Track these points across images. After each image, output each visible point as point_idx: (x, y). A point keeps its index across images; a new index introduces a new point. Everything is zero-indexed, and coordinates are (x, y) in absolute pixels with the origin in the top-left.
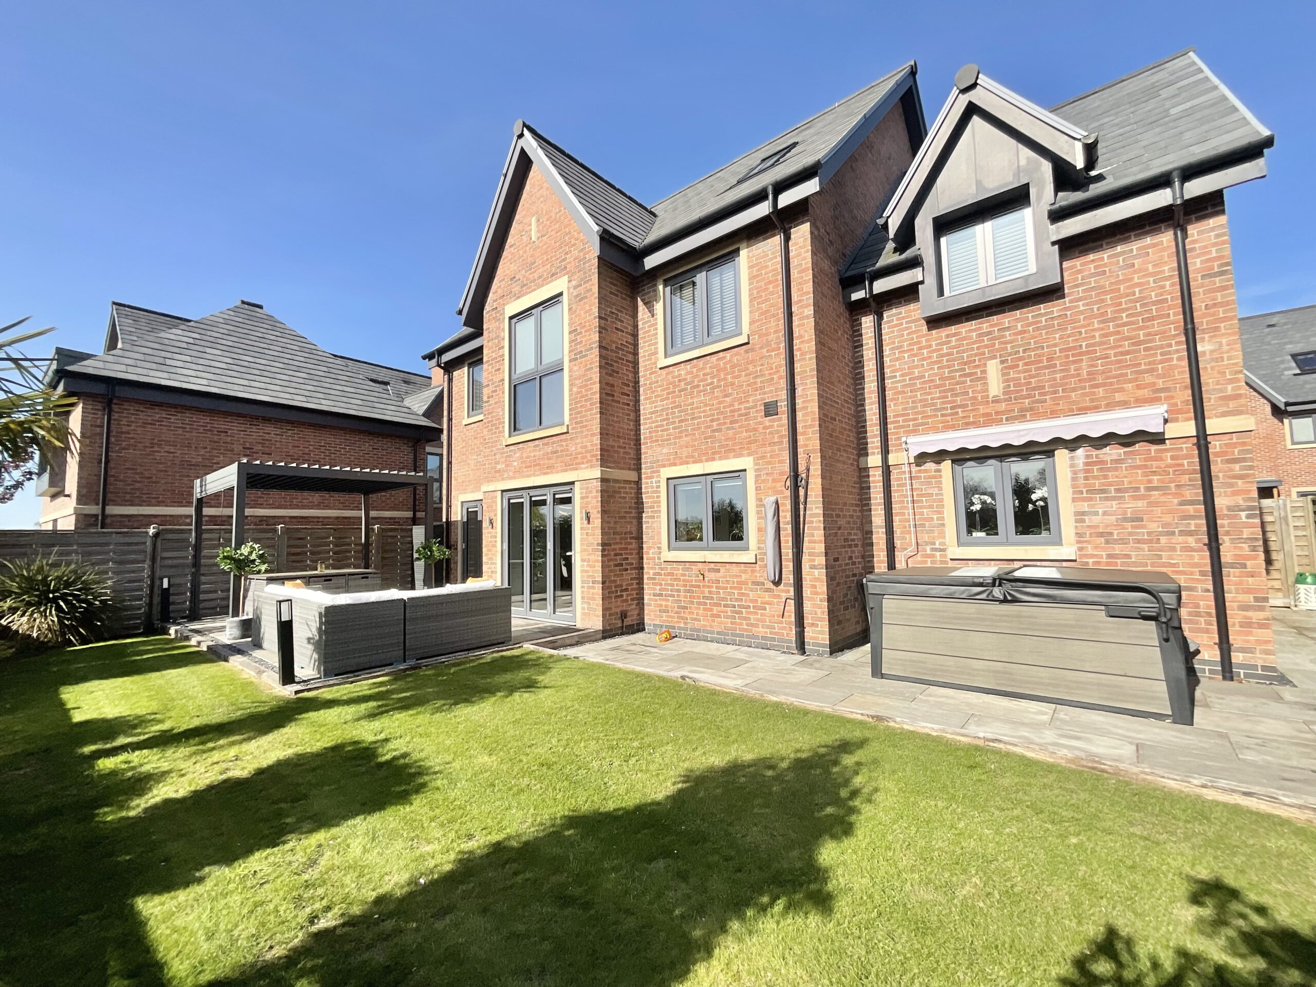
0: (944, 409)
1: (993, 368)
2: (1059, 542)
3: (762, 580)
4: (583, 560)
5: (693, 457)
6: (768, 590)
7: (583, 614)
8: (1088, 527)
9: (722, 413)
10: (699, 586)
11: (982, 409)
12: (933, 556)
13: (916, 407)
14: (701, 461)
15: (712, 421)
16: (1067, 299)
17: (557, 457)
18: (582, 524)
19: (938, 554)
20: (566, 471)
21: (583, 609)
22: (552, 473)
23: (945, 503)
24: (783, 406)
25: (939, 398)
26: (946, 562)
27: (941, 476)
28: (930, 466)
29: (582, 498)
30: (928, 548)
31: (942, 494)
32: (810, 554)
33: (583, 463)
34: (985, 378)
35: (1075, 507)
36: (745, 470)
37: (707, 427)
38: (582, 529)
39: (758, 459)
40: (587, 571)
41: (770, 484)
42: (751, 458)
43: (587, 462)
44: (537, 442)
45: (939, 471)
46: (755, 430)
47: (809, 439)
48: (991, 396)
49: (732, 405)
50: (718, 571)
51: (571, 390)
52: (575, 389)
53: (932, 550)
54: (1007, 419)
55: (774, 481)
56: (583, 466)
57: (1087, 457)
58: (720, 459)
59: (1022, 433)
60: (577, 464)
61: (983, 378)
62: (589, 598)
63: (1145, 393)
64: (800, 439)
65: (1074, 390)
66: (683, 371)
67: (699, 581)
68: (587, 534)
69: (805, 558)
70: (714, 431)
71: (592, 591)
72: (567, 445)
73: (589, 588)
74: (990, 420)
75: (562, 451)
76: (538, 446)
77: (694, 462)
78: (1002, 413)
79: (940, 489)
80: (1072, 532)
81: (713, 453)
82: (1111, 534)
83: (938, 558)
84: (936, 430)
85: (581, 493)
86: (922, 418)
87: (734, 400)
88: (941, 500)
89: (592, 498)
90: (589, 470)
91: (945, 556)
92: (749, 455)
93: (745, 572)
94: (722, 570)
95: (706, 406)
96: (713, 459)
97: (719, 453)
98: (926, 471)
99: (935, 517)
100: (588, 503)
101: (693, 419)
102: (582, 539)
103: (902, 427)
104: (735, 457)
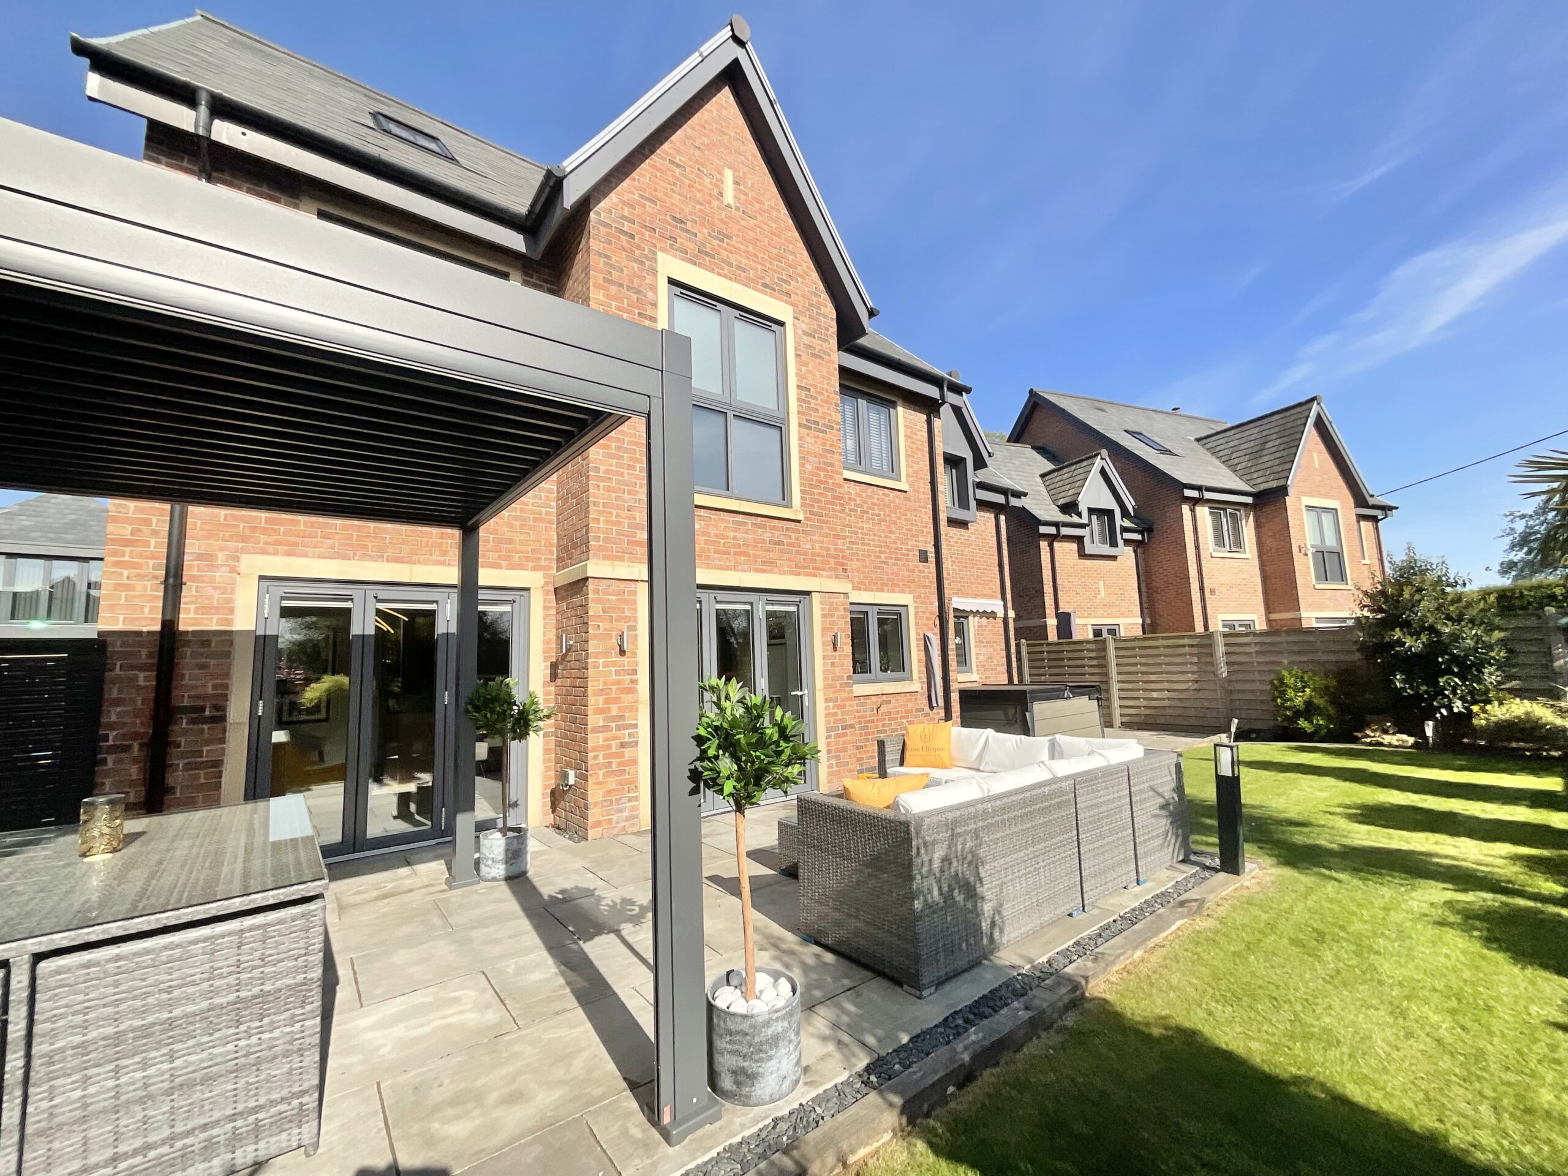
3: (922, 706)
4: (827, 700)
5: (864, 584)
6: (927, 715)
7: (830, 774)
8: (979, 662)
9: (888, 547)
14: (872, 590)
15: (880, 552)
16: (969, 531)
18: (824, 650)
20: (798, 574)
21: (830, 766)
24: (931, 556)
29: (824, 616)
33: (824, 569)
35: (975, 650)
36: (907, 606)
38: (824, 657)
39: (916, 597)
40: (835, 714)
41: (925, 621)
42: (911, 596)
43: (830, 569)
46: (913, 571)
49: (895, 543)
50: (889, 702)
51: (802, 465)
52: (809, 467)
55: (927, 619)
56: (825, 573)
57: (978, 622)
58: (889, 591)
60: (814, 568)
62: (838, 750)
63: (991, 592)
68: (833, 664)
72: (797, 539)
75: (789, 544)
80: (975, 662)
82: (985, 665)
85: (822, 609)
87: (897, 538)
89: (839, 617)
90: (833, 580)
92: (910, 593)
93: (910, 701)
94: (893, 702)
95: (875, 535)
96: (882, 590)
97: (887, 585)
100: (833, 623)
101: (863, 544)
102: (825, 672)
104: (900, 592)
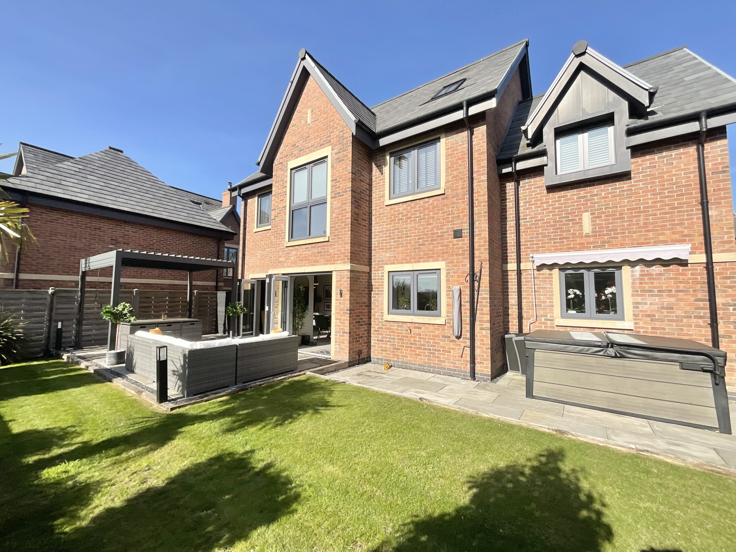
0: (555, 239)
1: (586, 217)
2: (622, 319)
3: (449, 335)
4: (336, 319)
5: (406, 259)
6: (453, 341)
7: (336, 351)
8: (641, 311)
9: (426, 234)
10: (407, 337)
11: (579, 240)
12: (546, 323)
13: (538, 237)
14: (411, 262)
15: (419, 239)
16: (632, 180)
17: (321, 256)
18: (336, 297)
19: (549, 322)
20: (327, 264)
21: (336, 348)
22: (317, 265)
23: (554, 293)
24: (466, 232)
25: (552, 233)
26: (553, 327)
27: (552, 278)
28: (546, 271)
29: (337, 281)
30: (543, 319)
31: (552, 288)
32: (480, 321)
34: (581, 223)
35: (633, 299)
36: (440, 269)
37: (415, 242)
38: (336, 300)
39: (448, 263)
40: (339, 326)
41: (456, 278)
42: (444, 262)
43: (341, 260)
44: (307, 246)
45: (551, 274)
46: (447, 246)
47: (482, 253)
48: (584, 233)
49: (433, 230)
50: (421, 328)
51: (331, 215)
52: (334, 215)
53: (545, 320)
54: (594, 247)
55: (458, 276)
56: (339, 262)
57: (642, 271)
58: (424, 261)
59: (604, 256)
60: (334, 261)
61: (580, 223)
62: (340, 342)
63: (677, 236)
64: (476, 253)
65: (635, 232)
66: (401, 208)
67: (408, 334)
68: (340, 303)
69: (477, 323)
70: (420, 245)
71: (342, 338)
72: (328, 249)
73: (340, 336)
74: (583, 247)
75: (324, 252)
76: (308, 248)
77: (406, 263)
78: (591, 243)
79: (552, 285)
80: (631, 313)
81: (420, 258)
82: (654, 316)
83: (549, 325)
84: (550, 251)
85: (336, 278)
86: (542, 243)
87: (434, 227)
88: (552, 292)
89: (344, 281)
90: (343, 264)
91: (553, 324)
92: (442, 260)
93: (438, 330)
94: (423, 328)
95: (415, 229)
96: (419, 262)
97: (423, 258)
98: (543, 274)
99: (548, 301)
100: (341, 285)
101: (406, 237)
102: (336, 306)
103: (529, 248)
104: (433, 261)
